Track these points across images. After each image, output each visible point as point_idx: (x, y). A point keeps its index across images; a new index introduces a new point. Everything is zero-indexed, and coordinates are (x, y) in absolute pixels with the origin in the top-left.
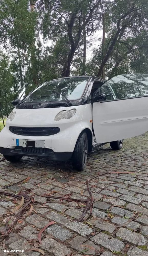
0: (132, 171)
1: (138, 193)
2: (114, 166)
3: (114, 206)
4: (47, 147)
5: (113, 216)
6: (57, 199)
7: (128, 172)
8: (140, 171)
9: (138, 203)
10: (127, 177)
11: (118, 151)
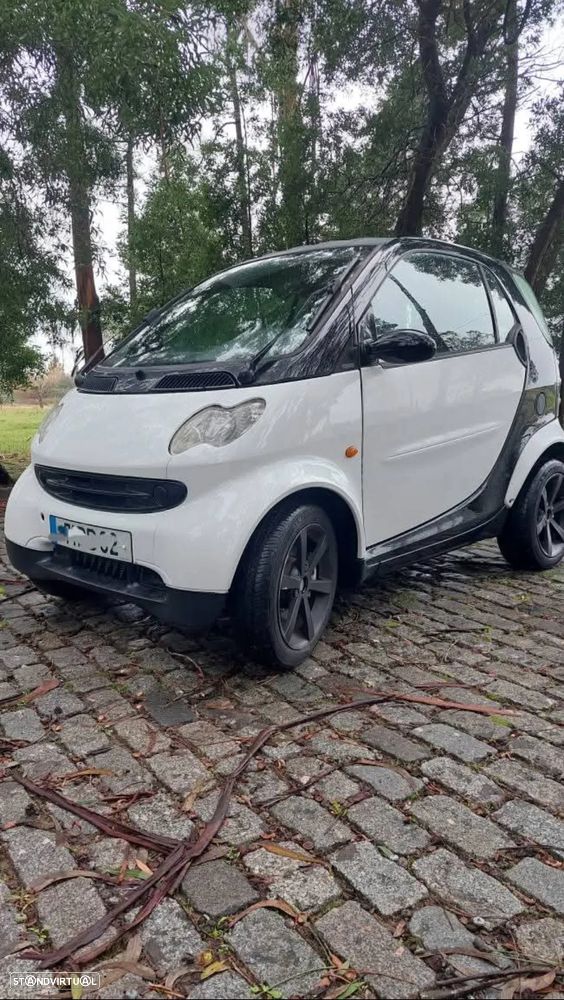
0: (511, 702)
1: (439, 842)
2: (450, 661)
3: (272, 902)
4: (141, 560)
5: (218, 966)
6: (68, 810)
7: (485, 704)
8: (551, 702)
9: (397, 907)
10: (457, 734)
11: (535, 578)
